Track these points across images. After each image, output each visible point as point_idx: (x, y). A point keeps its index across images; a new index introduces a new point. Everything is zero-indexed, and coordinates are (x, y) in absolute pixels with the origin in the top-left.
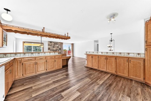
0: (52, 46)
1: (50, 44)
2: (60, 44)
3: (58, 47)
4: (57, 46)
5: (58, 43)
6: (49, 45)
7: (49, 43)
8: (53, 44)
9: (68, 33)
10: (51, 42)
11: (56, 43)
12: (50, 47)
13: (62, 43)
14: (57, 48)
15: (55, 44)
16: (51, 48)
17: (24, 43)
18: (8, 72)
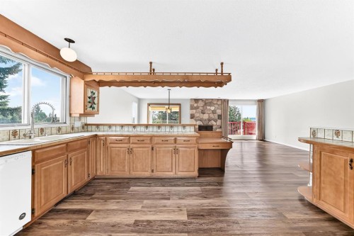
0: (200, 110)
1: (195, 105)
2: (219, 103)
3: (214, 112)
4: (213, 108)
5: (215, 102)
6: (192, 108)
7: (193, 103)
8: (201, 104)
9: (222, 64)
10: (196, 100)
11: (208, 102)
12: (194, 111)
13: (224, 100)
14: (212, 115)
15: (206, 104)
16: (197, 115)
17: (149, 105)
18: (56, 164)
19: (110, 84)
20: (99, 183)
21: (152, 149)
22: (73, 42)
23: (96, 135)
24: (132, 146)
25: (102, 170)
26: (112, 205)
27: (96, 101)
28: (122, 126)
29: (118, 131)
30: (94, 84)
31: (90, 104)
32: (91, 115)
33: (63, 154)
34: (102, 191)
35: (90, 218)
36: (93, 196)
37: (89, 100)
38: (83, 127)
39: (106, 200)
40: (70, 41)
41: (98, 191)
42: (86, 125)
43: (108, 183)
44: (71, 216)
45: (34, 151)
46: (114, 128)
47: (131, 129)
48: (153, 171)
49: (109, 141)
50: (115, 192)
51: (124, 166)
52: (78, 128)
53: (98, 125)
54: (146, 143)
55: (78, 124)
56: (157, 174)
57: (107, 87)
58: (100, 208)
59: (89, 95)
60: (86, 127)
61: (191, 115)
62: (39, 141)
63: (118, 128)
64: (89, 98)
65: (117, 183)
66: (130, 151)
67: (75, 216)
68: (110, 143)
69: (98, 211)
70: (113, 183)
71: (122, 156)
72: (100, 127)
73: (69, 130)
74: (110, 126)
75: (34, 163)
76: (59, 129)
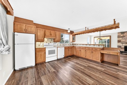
0: (125, 38)
1: (122, 35)
7: (120, 34)
8: (126, 34)
16: (123, 40)
17: (94, 37)
18: (67, 50)
19: (77, 34)
20: (74, 56)
23: (74, 46)
25: (75, 54)
26: (74, 59)
27: (75, 39)
28: (80, 44)
29: (79, 46)
30: (74, 35)
32: (74, 42)
33: (68, 48)
40: (69, 29)
42: (73, 44)
46: (78, 45)
47: (82, 45)
48: (85, 56)
49: (76, 48)
51: (79, 54)
53: (75, 44)
54: (84, 49)
55: (71, 44)
56: (87, 58)
59: (73, 37)
61: (118, 41)
62: (65, 46)
63: (79, 45)
66: (80, 50)
71: (79, 51)
74: (77, 44)
75: (65, 49)
76: (68, 45)
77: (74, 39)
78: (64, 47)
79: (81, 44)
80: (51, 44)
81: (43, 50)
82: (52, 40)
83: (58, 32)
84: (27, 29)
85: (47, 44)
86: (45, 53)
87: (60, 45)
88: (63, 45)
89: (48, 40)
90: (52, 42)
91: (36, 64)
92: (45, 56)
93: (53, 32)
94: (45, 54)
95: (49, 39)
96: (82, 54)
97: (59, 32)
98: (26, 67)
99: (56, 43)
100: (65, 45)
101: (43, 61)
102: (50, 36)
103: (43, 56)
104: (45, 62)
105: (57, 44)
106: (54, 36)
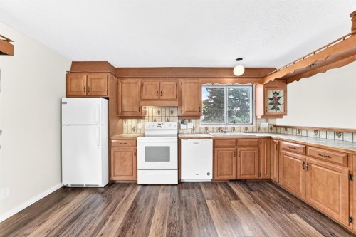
18: (227, 153)
20: (269, 187)
21: (351, 177)
22: (241, 59)
23: (271, 137)
24: (309, 159)
27: (281, 101)
30: (277, 84)
31: (272, 106)
32: (280, 116)
33: (233, 147)
34: (263, 194)
35: (233, 202)
36: (252, 193)
37: (270, 101)
38: (271, 129)
39: (256, 201)
40: (239, 60)
41: (259, 191)
42: (275, 126)
43: (275, 192)
44: (228, 192)
45: (215, 140)
46: (304, 133)
49: (282, 147)
50: (272, 203)
51: (299, 184)
52: (265, 129)
53: (286, 128)
54: (335, 163)
55: (265, 125)
57: (295, 82)
58: (245, 203)
59: (271, 96)
60: (275, 129)
63: (310, 134)
64: (271, 99)
65: (285, 198)
66: (307, 166)
67: (229, 194)
68: (283, 149)
69: (241, 203)
70: (281, 196)
71: (296, 170)
72: (289, 130)
73: (255, 130)
74: (299, 130)
75: (215, 146)
76: (246, 129)
77: (275, 105)
78: (211, 141)
79: (327, 130)
80: (167, 125)
81: (129, 144)
82: (172, 112)
83: (188, 80)
84: (89, 85)
85: (155, 125)
86: (136, 154)
87: (206, 129)
88: (219, 129)
89: (159, 112)
90: (172, 119)
91: (111, 184)
92: (134, 162)
93: (168, 86)
94: (134, 159)
95: (163, 111)
96: (320, 194)
97: (196, 80)
98: (85, 186)
99: (189, 120)
100: (230, 130)
101: (131, 178)
102: (158, 97)
103: (128, 163)
104: (136, 184)
105: (190, 125)
106: (169, 97)
